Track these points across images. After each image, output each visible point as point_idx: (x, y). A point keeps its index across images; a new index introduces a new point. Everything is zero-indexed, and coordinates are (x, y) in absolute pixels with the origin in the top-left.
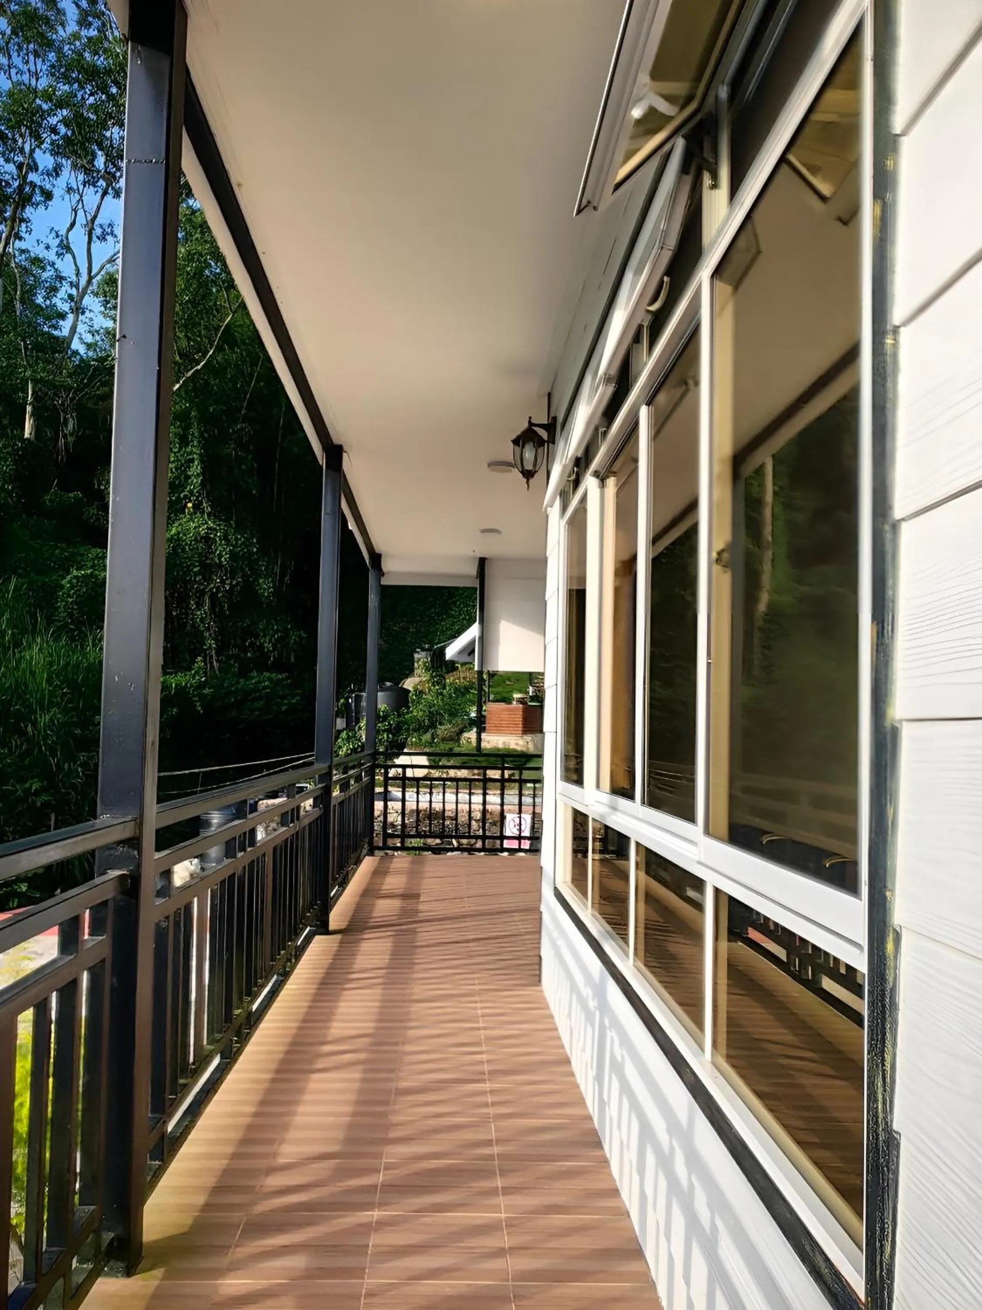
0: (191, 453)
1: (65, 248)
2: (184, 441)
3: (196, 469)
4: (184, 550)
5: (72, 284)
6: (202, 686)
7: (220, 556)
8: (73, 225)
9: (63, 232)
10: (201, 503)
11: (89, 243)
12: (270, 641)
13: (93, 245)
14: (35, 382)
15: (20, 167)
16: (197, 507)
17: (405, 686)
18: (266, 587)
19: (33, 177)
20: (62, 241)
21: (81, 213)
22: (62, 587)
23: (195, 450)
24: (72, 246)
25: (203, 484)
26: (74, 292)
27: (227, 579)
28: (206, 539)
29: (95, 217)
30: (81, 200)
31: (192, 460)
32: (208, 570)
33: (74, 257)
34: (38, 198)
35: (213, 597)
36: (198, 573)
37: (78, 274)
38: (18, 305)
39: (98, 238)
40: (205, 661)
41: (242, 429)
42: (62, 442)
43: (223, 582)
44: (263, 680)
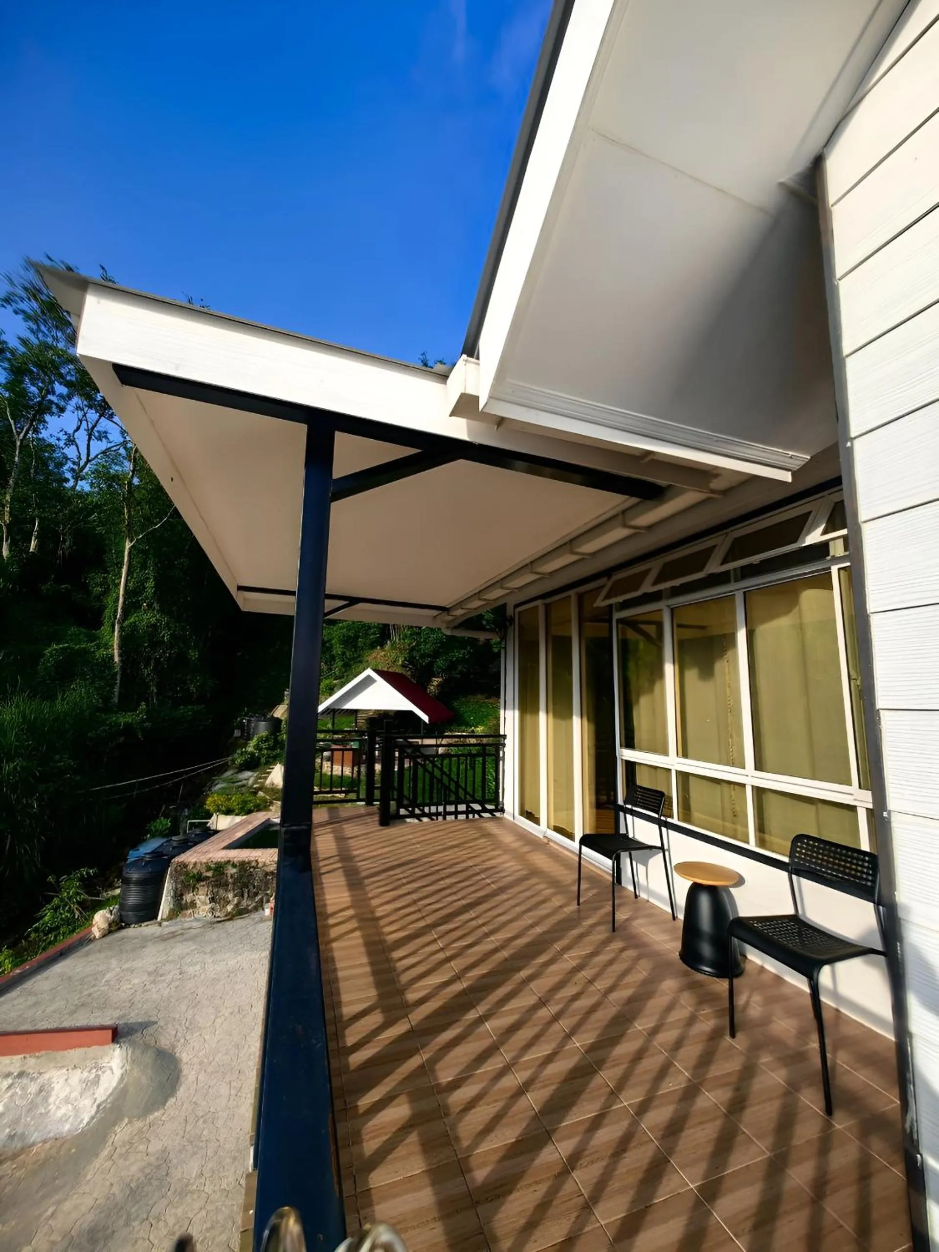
0: (148, 574)
1: (71, 441)
2: (144, 567)
3: (150, 584)
4: (138, 632)
5: (74, 463)
6: (143, 721)
7: (163, 636)
8: (78, 429)
9: (71, 432)
10: (153, 604)
11: (89, 440)
12: (194, 687)
13: (92, 442)
14: (40, 518)
15: (40, 389)
16: (150, 606)
17: (275, 715)
18: (194, 655)
19: (50, 397)
20: (69, 437)
21: (84, 423)
22: (44, 655)
23: (150, 572)
24: (77, 441)
25: (155, 592)
26: (76, 467)
27: (167, 650)
28: (154, 626)
29: (95, 426)
30: (85, 415)
31: (148, 578)
32: (155, 644)
33: (77, 446)
34: (54, 409)
35: (157, 661)
36: (147, 647)
37: (79, 458)
38: (32, 471)
39: (96, 438)
40: (146, 705)
41: (184, 562)
42: (60, 552)
43: (164, 652)
44: (185, 711)
